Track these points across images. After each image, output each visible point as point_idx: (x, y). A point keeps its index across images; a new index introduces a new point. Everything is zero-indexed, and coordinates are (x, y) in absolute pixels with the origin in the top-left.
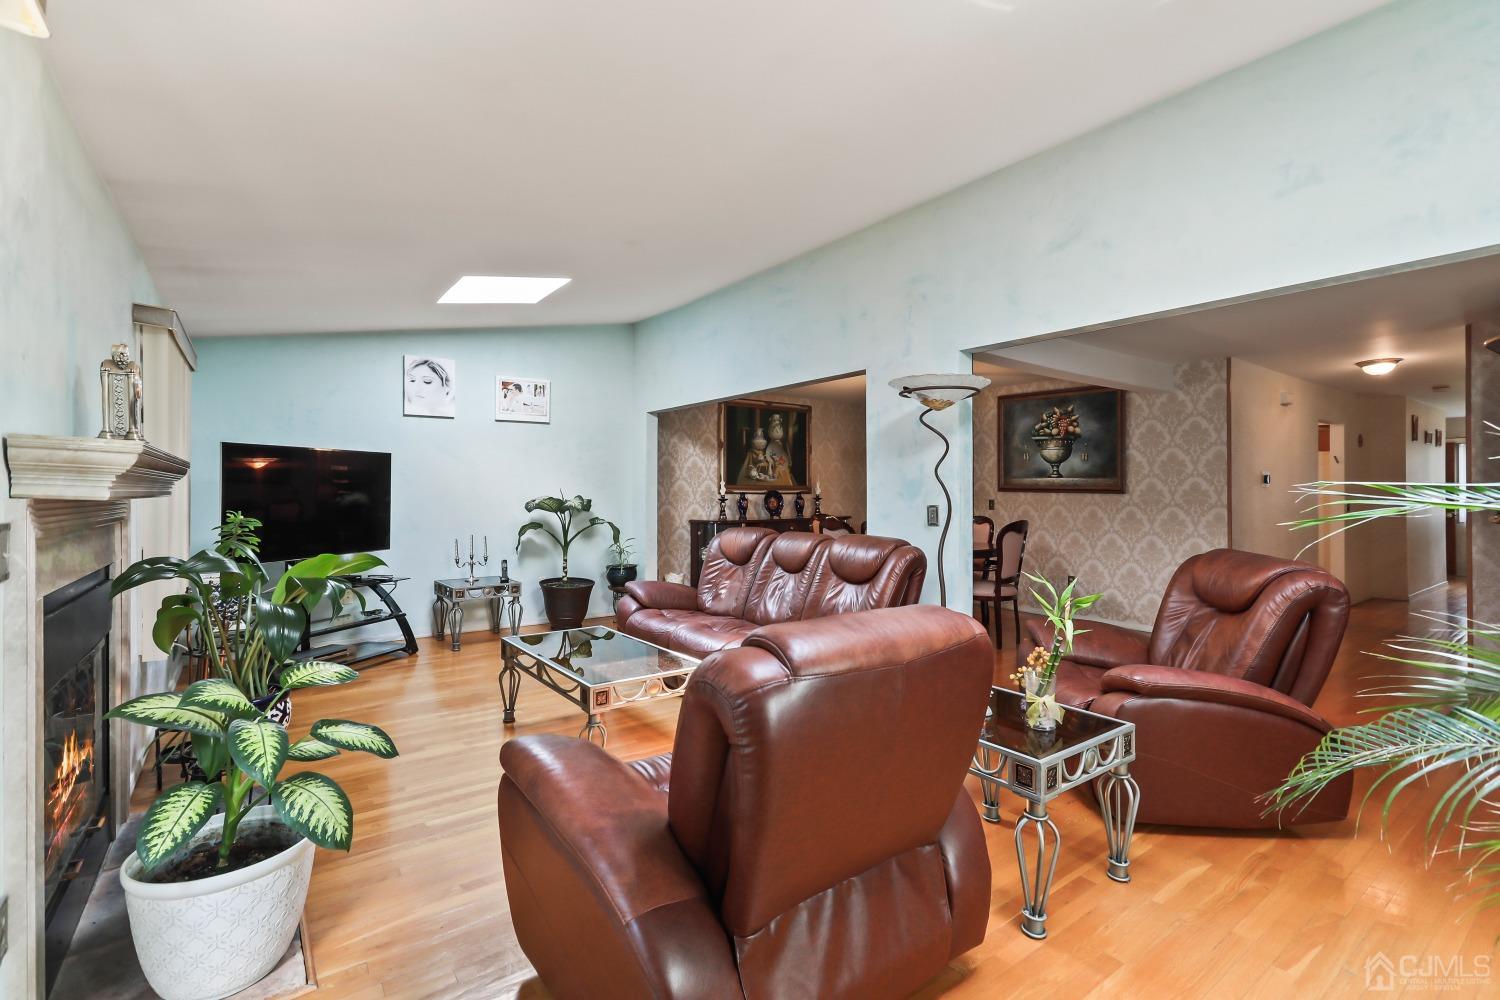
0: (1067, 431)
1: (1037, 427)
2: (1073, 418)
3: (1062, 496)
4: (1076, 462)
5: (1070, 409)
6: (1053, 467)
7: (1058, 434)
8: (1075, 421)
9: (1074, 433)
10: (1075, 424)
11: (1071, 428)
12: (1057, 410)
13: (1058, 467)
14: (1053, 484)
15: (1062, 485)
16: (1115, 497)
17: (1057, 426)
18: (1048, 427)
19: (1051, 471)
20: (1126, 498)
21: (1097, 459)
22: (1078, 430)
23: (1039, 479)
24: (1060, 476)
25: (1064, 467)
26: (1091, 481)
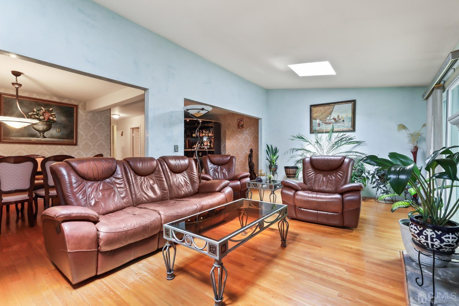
0: (49, 119)
1: (30, 114)
2: (52, 114)
3: (45, 146)
4: (53, 132)
5: (51, 109)
6: (40, 133)
7: (44, 119)
8: (54, 115)
9: (53, 120)
10: (54, 116)
11: (51, 118)
12: (42, 108)
13: (43, 133)
14: (40, 141)
15: (46, 141)
16: (72, 147)
17: (43, 115)
18: (37, 115)
19: (39, 135)
20: (76, 147)
21: (65, 132)
22: (55, 119)
23: (31, 138)
24: (45, 137)
25: (46, 134)
26: (61, 140)
